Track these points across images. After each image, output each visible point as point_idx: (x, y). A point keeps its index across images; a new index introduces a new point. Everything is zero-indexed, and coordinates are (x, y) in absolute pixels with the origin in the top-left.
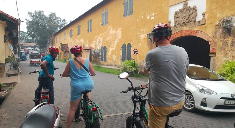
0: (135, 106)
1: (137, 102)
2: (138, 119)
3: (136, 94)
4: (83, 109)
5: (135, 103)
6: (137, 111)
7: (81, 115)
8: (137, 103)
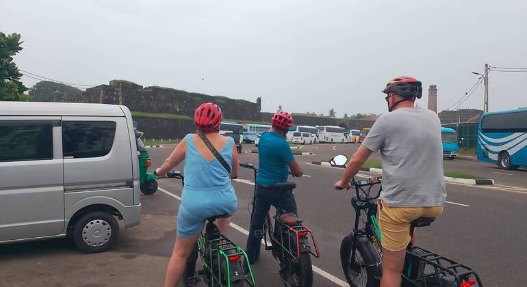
0: (358, 215)
1: (362, 208)
2: (364, 239)
3: (360, 194)
4: (207, 258)
5: (358, 209)
6: (361, 226)
7: (200, 273)
8: (362, 211)
